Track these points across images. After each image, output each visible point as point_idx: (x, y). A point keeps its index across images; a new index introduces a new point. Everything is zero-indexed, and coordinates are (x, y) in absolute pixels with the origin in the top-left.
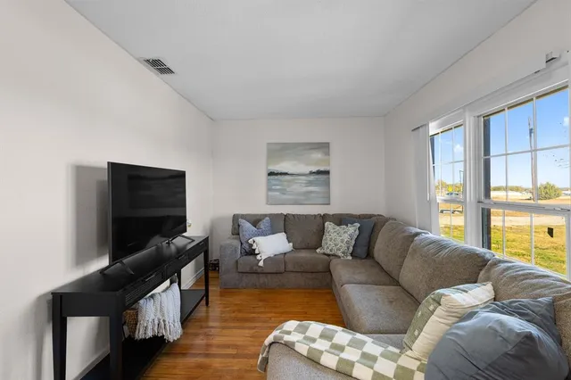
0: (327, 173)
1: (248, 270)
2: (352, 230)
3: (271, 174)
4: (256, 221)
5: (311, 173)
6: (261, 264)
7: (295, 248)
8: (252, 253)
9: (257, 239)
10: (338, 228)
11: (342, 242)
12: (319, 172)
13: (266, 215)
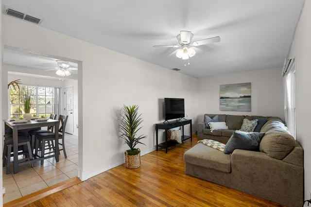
0: (250, 97)
1: (207, 133)
2: (254, 122)
3: (222, 98)
4: (212, 117)
5: (241, 97)
6: (212, 131)
7: (229, 129)
8: (209, 128)
9: (211, 123)
10: (249, 121)
11: (248, 127)
12: (245, 97)
13: (216, 115)
